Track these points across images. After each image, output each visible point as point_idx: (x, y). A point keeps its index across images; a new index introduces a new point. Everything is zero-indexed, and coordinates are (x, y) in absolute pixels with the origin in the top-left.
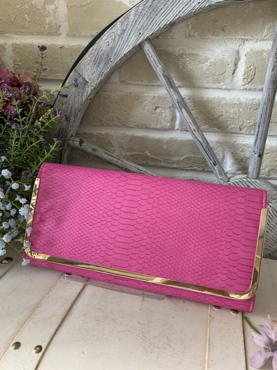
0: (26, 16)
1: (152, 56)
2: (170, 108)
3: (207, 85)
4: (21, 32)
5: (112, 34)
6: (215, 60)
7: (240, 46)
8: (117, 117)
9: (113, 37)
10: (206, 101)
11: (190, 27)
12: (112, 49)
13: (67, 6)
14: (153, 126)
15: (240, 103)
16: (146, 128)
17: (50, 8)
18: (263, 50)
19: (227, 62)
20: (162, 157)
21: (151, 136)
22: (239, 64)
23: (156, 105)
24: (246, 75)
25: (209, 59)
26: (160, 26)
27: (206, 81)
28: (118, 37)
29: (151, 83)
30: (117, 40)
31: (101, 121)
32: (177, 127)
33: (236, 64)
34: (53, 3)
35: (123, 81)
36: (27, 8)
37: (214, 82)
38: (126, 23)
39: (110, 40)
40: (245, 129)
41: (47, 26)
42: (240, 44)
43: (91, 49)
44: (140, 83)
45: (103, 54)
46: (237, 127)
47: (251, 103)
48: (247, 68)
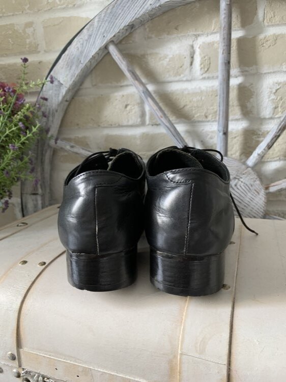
0: (10, 40)
1: (116, 55)
2: (138, 104)
3: (169, 79)
4: (6, 54)
5: (81, 40)
6: (173, 55)
7: (193, 41)
8: (92, 119)
9: (81, 42)
10: (170, 93)
11: (148, 30)
12: (82, 52)
13: (44, 27)
14: (125, 123)
15: (202, 92)
16: (120, 126)
17: (29, 31)
18: (213, 42)
19: (183, 55)
21: (124, 133)
22: (195, 57)
23: (126, 103)
24: (202, 66)
25: (168, 55)
26: (120, 27)
27: (167, 76)
28: (86, 42)
29: (119, 84)
30: (85, 44)
31: (78, 125)
32: (147, 122)
33: (192, 57)
34: (32, 27)
35: (95, 85)
36: (10, 33)
37: (175, 76)
38: (91, 29)
39: (79, 45)
40: (211, 116)
41: (27, 46)
42: (193, 40)
43: (64, 55)
44: (110, 84)
45: (74, 58)
46: (202, 115)
47: (211, 90)
48: (202, 58)
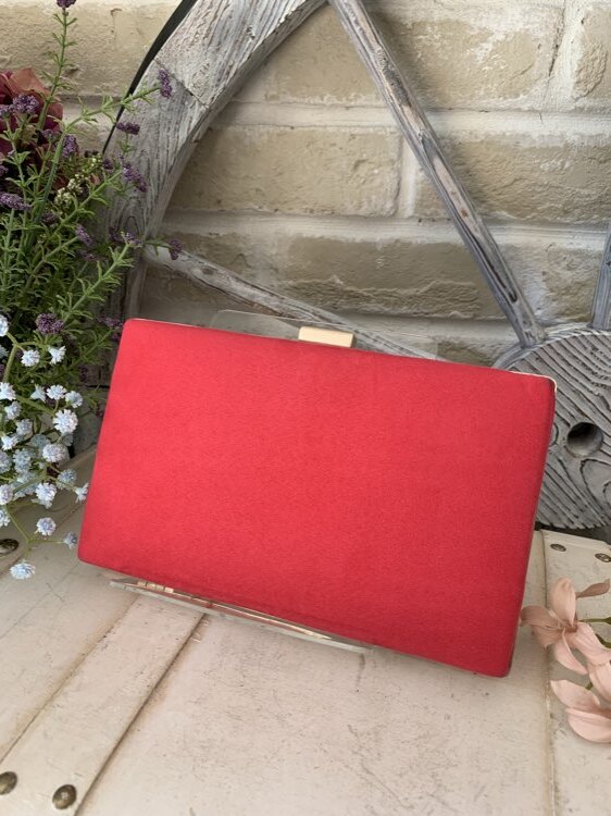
1: (356, 21)
2: (392, 162)
3: (484, 103)
6: (507, 36)
8: (257, 190)
10: (481, 142)
14: (353, 213)
15: (567, 145)
16: (334, 215)
19: (537, 39)
20: (372, 289)
21: (345, 235)
22: (565, 46)
23: (357, 157)
24: (582, 74)
25: (492, 34)
27: (482, 93)
29: (344, 99)
31: (219, 202)
32: (407, 211)
33: (557, 46)
35: (273, 97)
37: (503, 95)
40: (577, 211)
43: (197, 3)
45: (230, 17)
46: (557, 209)
47: (592, 144)
48: (586, 54)
